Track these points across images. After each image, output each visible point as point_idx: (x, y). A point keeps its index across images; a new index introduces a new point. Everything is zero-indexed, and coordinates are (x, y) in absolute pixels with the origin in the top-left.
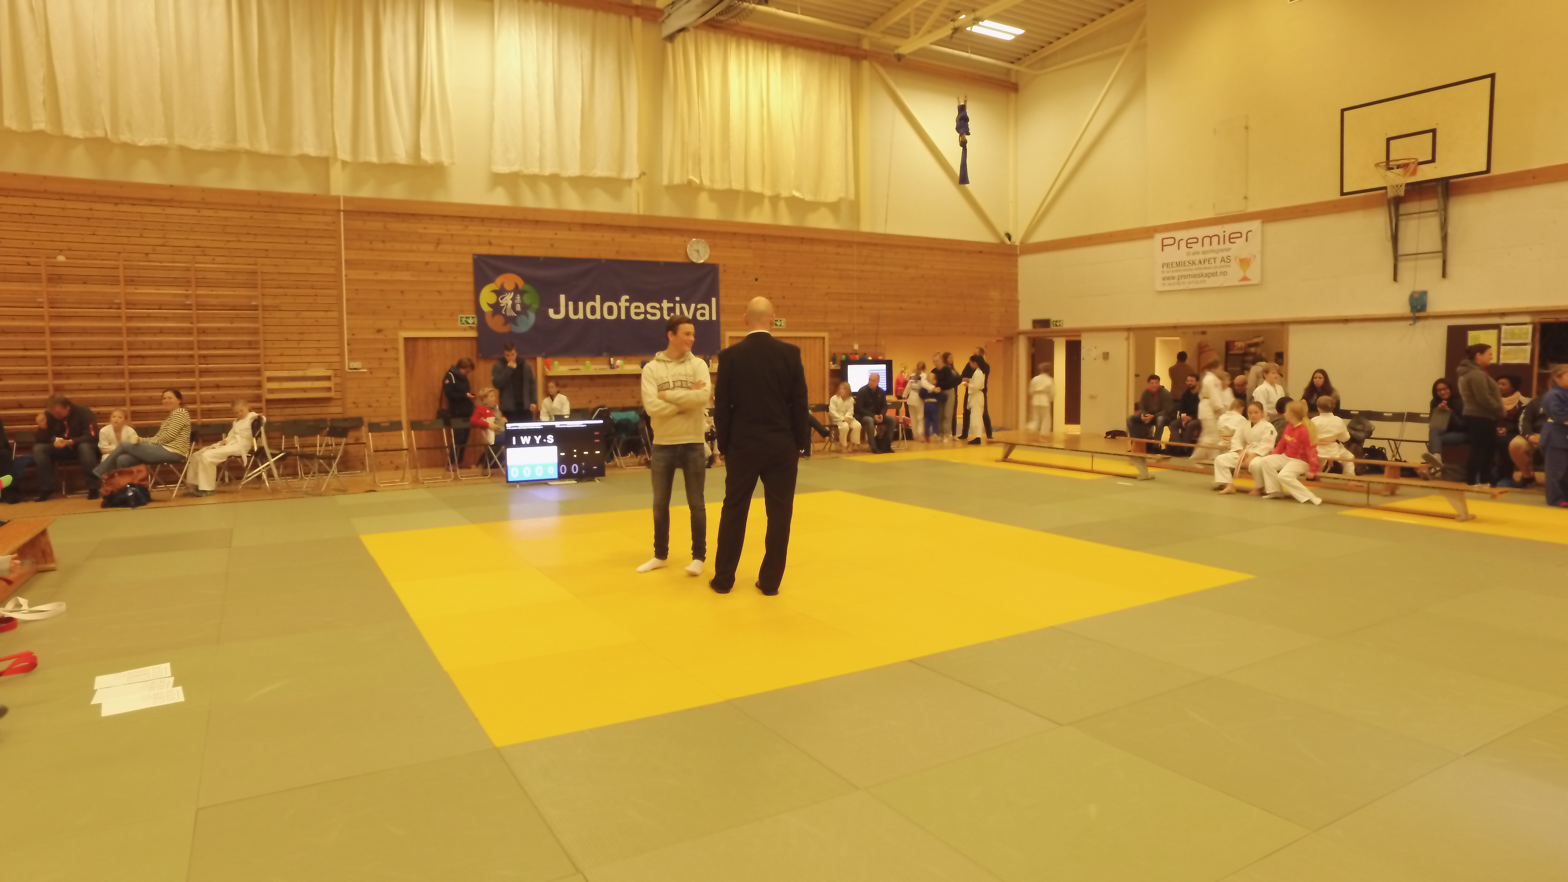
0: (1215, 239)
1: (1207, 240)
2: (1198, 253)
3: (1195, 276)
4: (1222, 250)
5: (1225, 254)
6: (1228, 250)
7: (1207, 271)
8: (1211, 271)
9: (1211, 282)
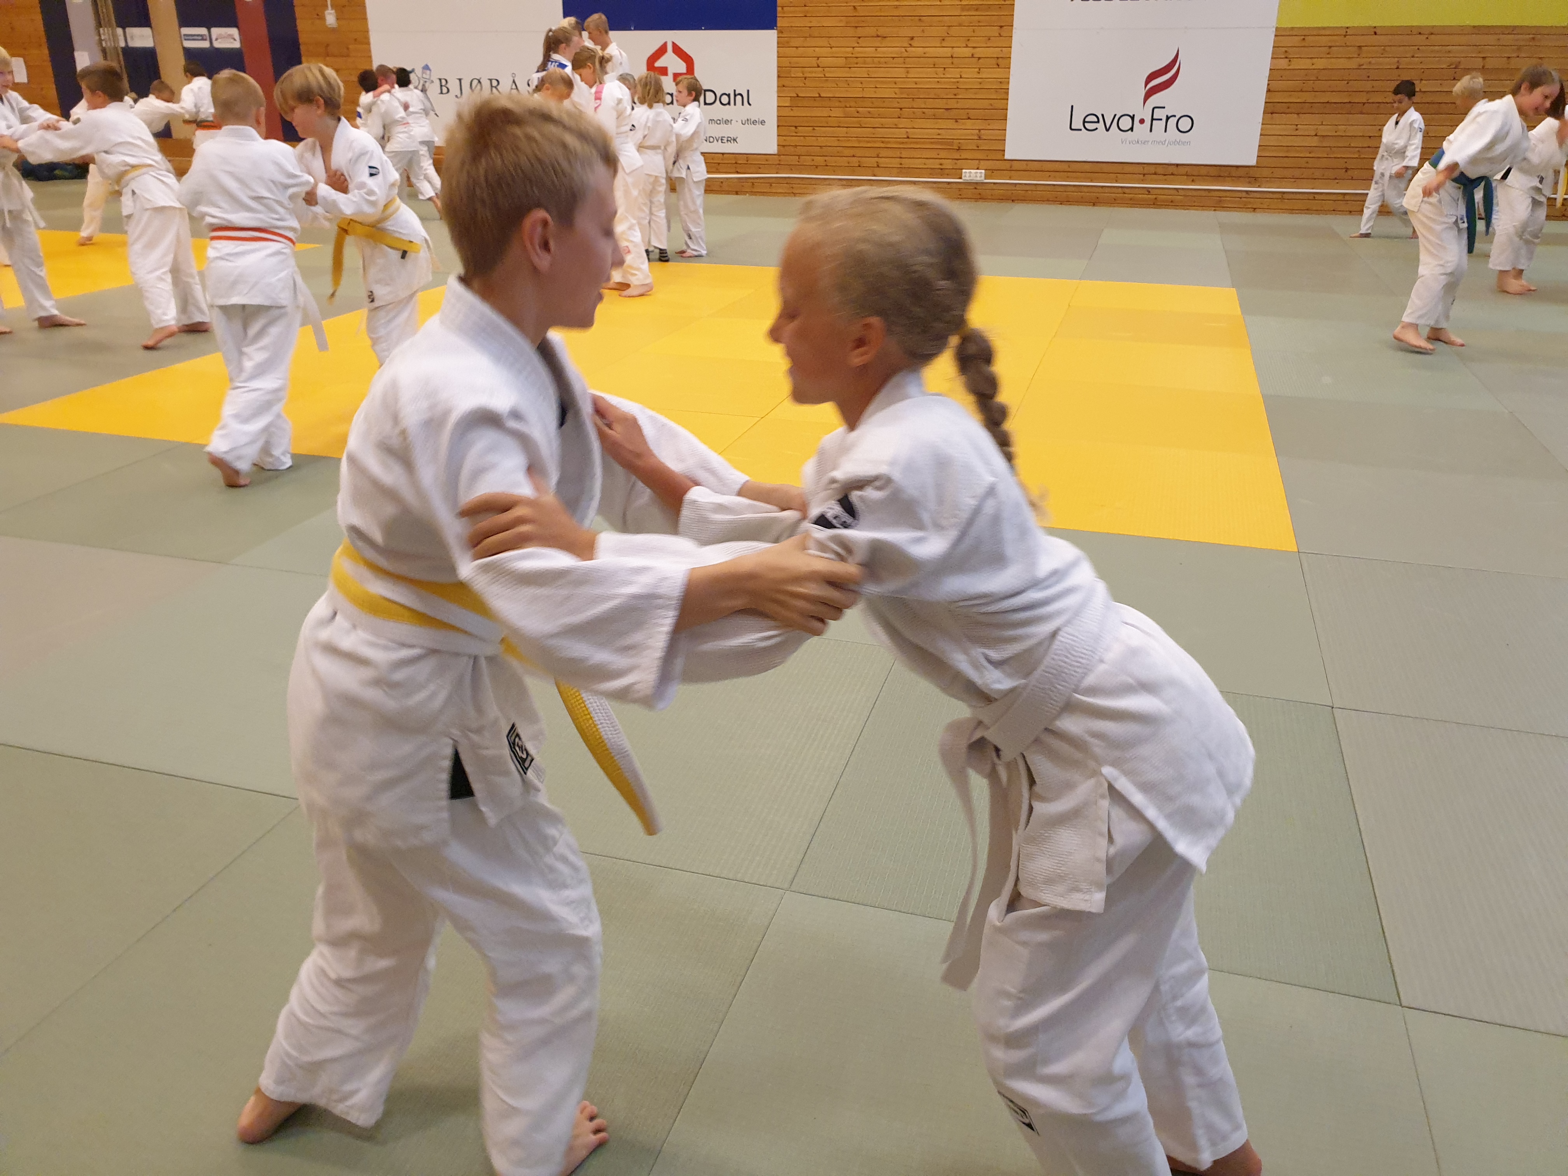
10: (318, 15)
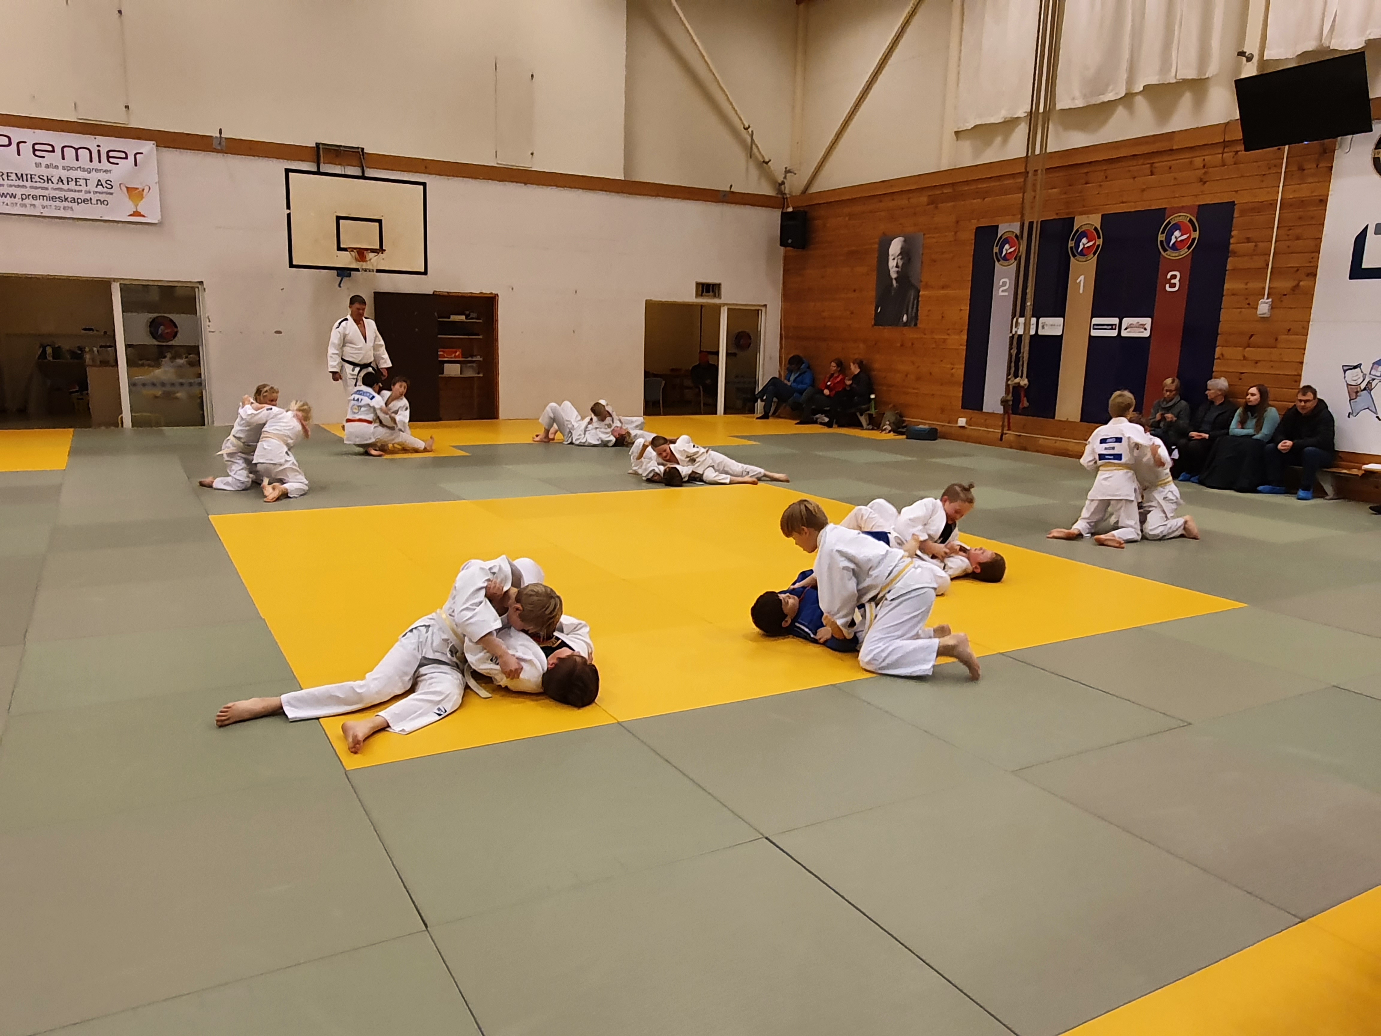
0: (83, 154)
1: (70, 153)
2: (57, 167)
3: (53, 198)
4: (96, 170)
5: (103, 177)
6: (106, 171)
7: (76, 195)
8: (82, 196)
9: (80, 211)
10: (1249, 304)
